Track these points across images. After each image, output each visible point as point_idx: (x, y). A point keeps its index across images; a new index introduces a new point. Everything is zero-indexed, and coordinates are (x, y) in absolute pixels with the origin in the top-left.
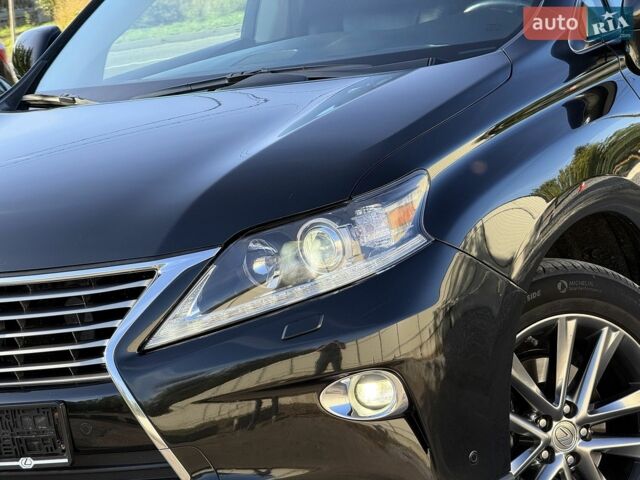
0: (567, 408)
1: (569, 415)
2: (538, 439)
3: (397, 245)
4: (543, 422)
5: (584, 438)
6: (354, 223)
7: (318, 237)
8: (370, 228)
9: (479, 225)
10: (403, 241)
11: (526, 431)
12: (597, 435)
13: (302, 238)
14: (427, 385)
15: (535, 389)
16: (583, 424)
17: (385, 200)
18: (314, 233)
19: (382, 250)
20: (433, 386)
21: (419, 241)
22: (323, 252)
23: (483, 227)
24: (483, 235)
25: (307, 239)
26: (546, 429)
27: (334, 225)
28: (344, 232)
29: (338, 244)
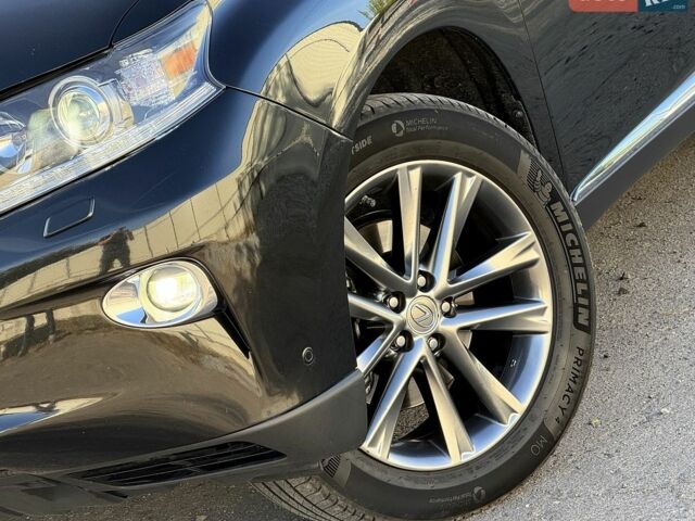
0: (422, 281)
1: (425, 289)
2: (390, 323)
3: (179, 99)
4: (394, 301)
5: (447, 315)
6: (119, 78)
7: (74, 101)
8: (141, 82)
9: (283, 62)
10: (185, 94)
11: (373, 315)
12: (463, 308)
13: (55, 104)
14: (239, 274)
15: (379, 261)
16: (445, 297)
17: (156, 44)
18: (69, 96)
19: (161, 108)
20: (248, 275)
21: (206, 91)
22: (84, 120)
23: (288, 64)
24: (291, 74)
25: (62, 105)
26: (398, 310)
27: (95, 83)
28: (108, 89)
29: (103, 106)
